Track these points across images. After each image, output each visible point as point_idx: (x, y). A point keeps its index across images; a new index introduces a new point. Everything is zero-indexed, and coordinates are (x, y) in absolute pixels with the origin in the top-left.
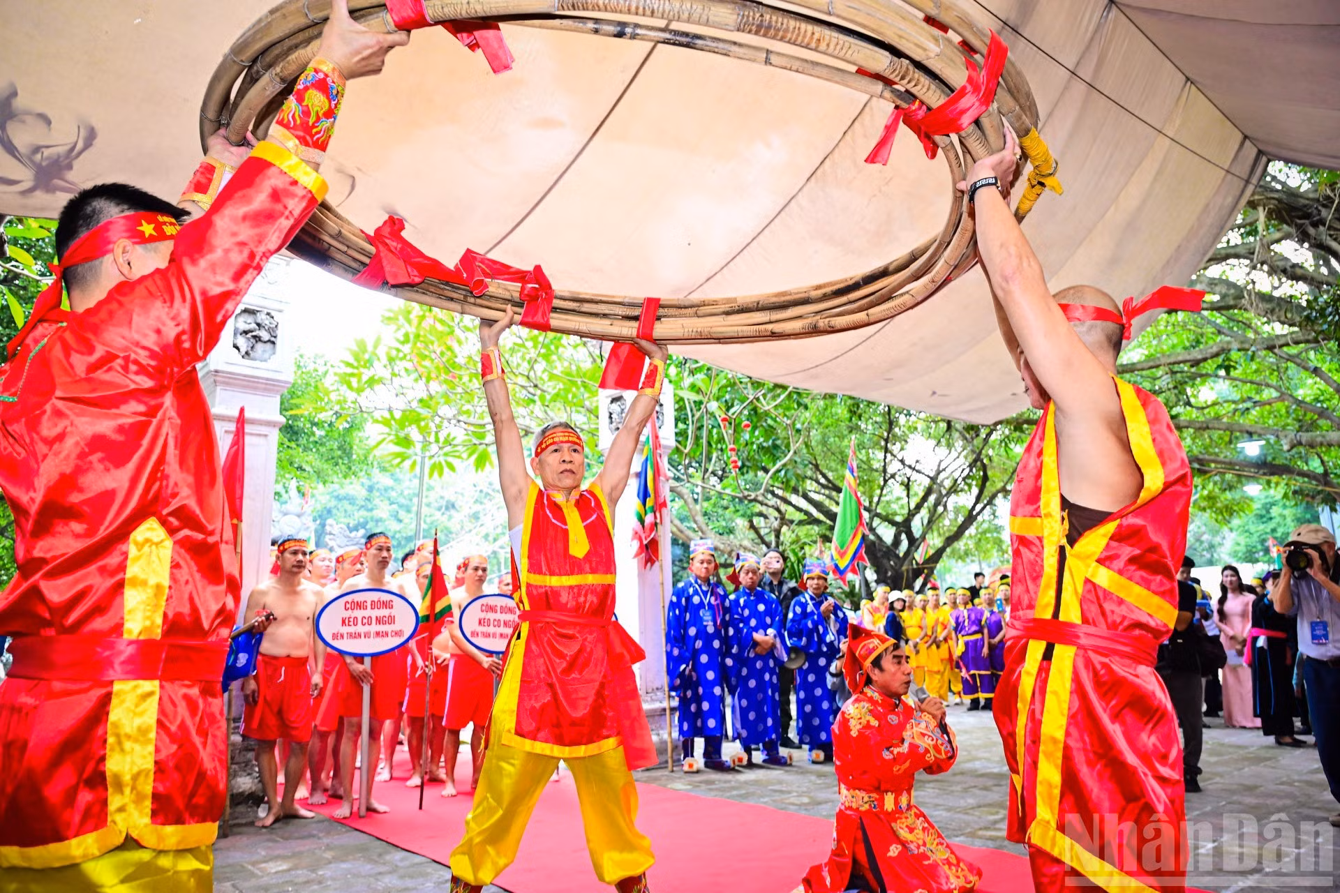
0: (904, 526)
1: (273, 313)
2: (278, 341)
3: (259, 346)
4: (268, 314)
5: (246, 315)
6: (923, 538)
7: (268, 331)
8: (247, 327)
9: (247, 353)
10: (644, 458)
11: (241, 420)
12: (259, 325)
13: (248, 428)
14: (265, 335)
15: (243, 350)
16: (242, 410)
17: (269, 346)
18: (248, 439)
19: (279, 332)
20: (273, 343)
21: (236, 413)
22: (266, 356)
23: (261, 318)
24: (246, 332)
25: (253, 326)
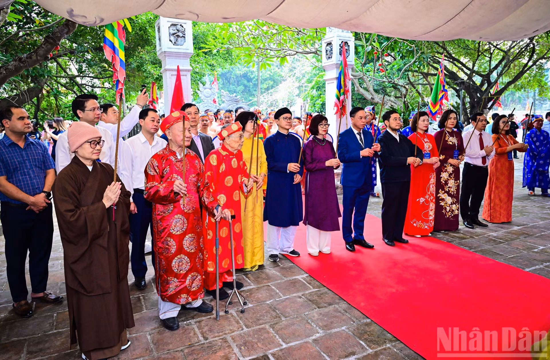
0: (486, 78)
1: (183, 25)
2: (186, 36)
3: (179, 39)
4: (181, 25)
5: (173, 26)
6: (496, 82)
7: (182, 32)
8: (174, 32)
9: (175, 43)
10: (340, 70)
11: (178, 70)
12: (178, 30)
13: (181, 73)
14: (181, 34)
15: (173, 42)
16: (178, 67)
17: (183, 38)
18: (182, 77)
19: (186, 33)
20: (184, 37)
21: (176, 68)
22: (182, 43)
23: (179, 27)
24: (174, 34)
25: (176, 31)
